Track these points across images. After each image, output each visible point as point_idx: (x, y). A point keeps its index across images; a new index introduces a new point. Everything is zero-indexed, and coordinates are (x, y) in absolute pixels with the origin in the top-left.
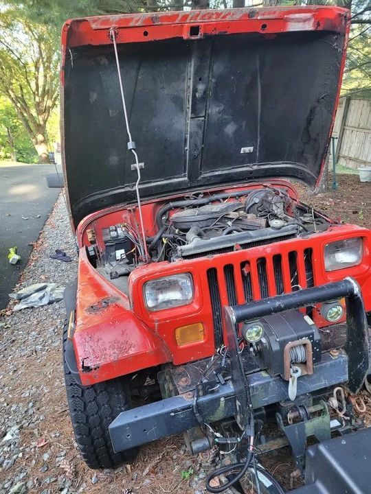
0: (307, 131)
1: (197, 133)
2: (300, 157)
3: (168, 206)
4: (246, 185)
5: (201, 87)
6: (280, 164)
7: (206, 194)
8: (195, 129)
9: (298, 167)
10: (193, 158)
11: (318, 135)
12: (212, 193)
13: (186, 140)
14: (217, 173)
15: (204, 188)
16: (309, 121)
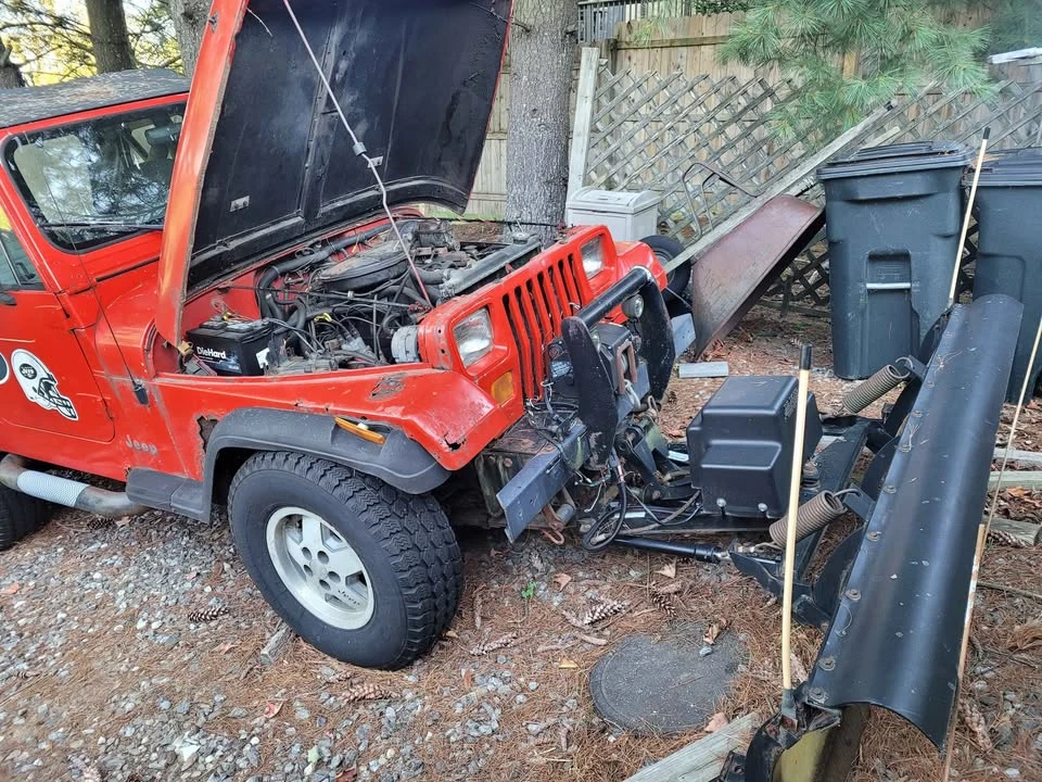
0: (447, 126)
1: (327, 137)
2: (436, 168)
3: (270, 274)
4: (371, 220)
5: (343, 65)
6: (410, 181)
7: (324, 243)
8: (326, 131)
9: (435, 183)
10: (316, 181)
11: (462, 132)
12: (332, 239)
13: (308, 149)
14: (339, 204)
15: (319, 233)
16: (450, 113)
